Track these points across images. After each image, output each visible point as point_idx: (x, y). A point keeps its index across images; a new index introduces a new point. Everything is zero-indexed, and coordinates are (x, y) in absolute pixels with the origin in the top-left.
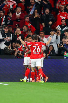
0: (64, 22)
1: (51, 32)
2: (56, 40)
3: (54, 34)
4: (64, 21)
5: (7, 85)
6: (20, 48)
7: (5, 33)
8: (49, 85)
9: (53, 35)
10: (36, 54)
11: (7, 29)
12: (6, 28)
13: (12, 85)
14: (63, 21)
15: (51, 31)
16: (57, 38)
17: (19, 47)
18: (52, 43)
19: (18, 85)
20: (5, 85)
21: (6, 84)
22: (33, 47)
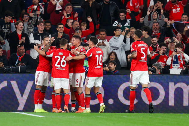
1: (116, 31)
2: (124, 43)
3: (121, 34)
5: (41, 117)
7: (40, 32)
8: (111, 117)
9: (119, 36)
10: (59, 69)
11: (43, 25)
12: (41, 25)
13: (50, 117)
15: (116, 29)
16: (125, 41)
18: (117, 48)
19: (59, 117)
20: (38, 117)
22: (56, 57)
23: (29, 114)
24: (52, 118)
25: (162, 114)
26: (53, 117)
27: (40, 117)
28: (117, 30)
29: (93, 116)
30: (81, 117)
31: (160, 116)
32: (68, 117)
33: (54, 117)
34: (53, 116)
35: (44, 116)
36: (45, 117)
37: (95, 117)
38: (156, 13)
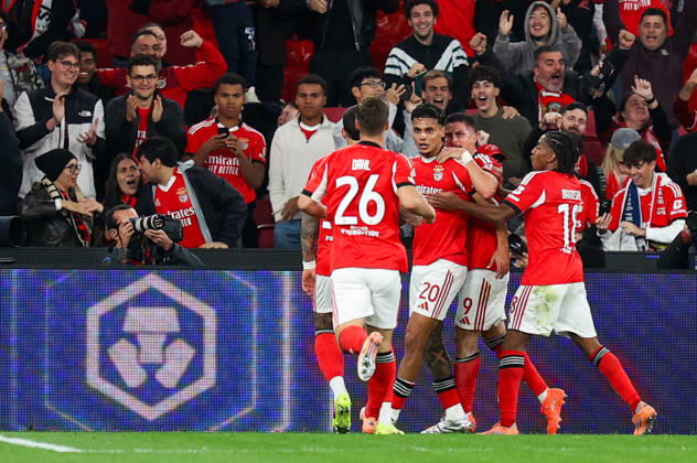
0: (430, 19)
1: (359, 86)
2: (394, 136)
4: (426, 14)
5: (66, 453)
6: (165, 189)
8: (359, 450)
14: (418, 15)
15: (361, 79)
17: (165, 184)
19: (139, 450)
20: (52, 451)
21: (60, 444)
23: (11, 441)
24: (110, 454)
25: (577, 437)
26: (113, 451)
27: (58, 453)
28: (365, 81)
29: (284, 446)
30: (231, 451)
31: (566, 447)
32: (179, 452)
33: (118, 451)
34: (116, 448)
35: (77, 447)
36: (79, 451)
37: (291, 451)
38: (543, 11)
